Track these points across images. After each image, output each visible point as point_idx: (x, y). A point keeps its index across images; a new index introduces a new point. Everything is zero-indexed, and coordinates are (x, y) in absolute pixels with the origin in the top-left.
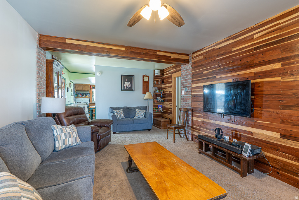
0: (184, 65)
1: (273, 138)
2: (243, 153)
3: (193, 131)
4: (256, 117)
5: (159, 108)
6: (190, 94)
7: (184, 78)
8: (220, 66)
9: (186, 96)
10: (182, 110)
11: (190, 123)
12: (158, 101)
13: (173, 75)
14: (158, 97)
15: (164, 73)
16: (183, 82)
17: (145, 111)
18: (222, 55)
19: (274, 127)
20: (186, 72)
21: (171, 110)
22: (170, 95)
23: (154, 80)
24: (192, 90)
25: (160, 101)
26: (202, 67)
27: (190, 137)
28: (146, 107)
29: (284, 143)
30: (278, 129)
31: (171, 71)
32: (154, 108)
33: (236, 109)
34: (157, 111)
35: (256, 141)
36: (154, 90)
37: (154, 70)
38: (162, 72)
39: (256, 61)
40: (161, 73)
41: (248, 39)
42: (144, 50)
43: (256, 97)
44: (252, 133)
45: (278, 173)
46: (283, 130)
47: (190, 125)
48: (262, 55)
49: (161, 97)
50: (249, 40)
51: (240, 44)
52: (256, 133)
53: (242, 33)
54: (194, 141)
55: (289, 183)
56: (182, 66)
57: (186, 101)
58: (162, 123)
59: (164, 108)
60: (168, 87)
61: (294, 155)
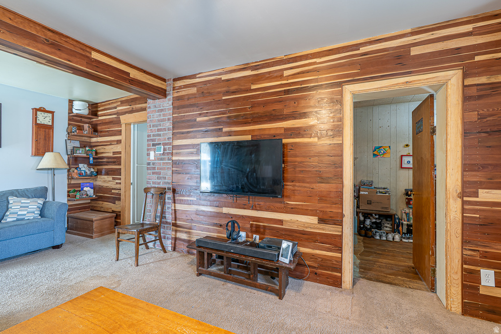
0: (154, 98)
1: (310, 225)
2: (281, 259)
3: (176, 231)
4: (286, 196)
5: (85, 189)
6: (169, 160)
7: (153, 126)
8: (230, 111)
9: (160, 164)
10: (152, 191)
11: (169, 218)
12: (80, 174)
13: (124, 119)
14: (81, 166)
15: (98, 111)
16: (152, 134)
17: (41, 201)
18: (234, 93)
19: (311, 209)
20: (160, 115)
21: (117, 191)
22: (117, 160)
23: (69, 124)
24: (174, 151)
25: (88, 173)
26: (195, 108)
27: (168, 244)
28: (46, 189)
29: (323, 229)
30: (314, 212)
31: (119, 108)
32: (68, 192)
33: (260, 186)
34: (78, 197)
35: (288, 233)
36: (70, 148)
37: (71, 102)
38: (94, 108)
39: (286, 112)
40: (89, 109)
41: (275, 74)
42: (50, 34)
43: (286, 166)
44: (281, 222)
45: (316, 274)
46: (321, 211)
47: (168, 221)
48: (295, 103)
49: (91, 165)
50: (276, 77)
51: (263, 80)
52: (286, 221)
53: (266, 63)
54: (178, 252)
55: (329, 284)
56: (149, 101)
57: (159, 173)
58: (95, 225)
59: (97, 189)
60: (110, 143)
61: (333, 245)
